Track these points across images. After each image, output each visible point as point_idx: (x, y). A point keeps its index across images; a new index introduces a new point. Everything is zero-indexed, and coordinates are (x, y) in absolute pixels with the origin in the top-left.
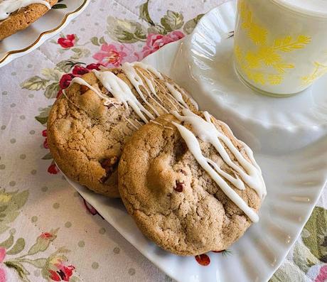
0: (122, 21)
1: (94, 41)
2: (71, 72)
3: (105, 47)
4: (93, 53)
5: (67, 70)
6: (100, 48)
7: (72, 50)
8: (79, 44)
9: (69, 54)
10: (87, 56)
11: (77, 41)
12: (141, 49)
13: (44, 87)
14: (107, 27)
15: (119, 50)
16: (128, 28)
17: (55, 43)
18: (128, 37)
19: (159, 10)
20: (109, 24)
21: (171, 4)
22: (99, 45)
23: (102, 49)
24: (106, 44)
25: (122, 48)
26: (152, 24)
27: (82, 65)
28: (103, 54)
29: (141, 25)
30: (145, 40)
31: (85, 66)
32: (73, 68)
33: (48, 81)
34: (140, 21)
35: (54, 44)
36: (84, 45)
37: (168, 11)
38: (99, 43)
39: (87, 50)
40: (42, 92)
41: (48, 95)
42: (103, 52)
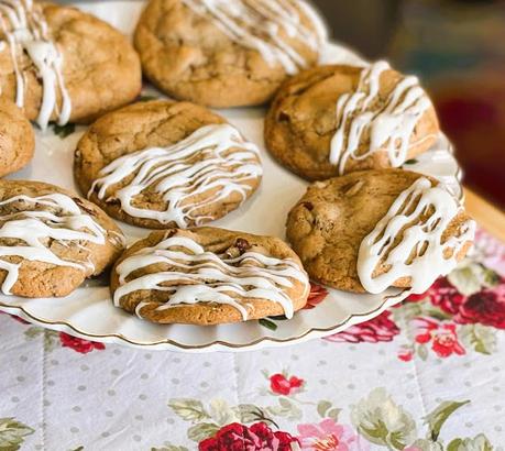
0: (394, 405)
1: (323, 407)
2: (249, 425)
3: (330, 424)
4: (304, 421)
5: (246, 419)
6: (322, 420)
7: (281, 400)
8: (296, 398)
9: (270, 402)
10: (291, 419)
11: (299, 391)
13: (196, 421)
14: (362, 400)
15: (343, 440)
16: (392, 421)
17: (266, 376)
19: (469, 425)
20: (370, 397)
21: (499, 429)
22: (323, 416)
23: (322, 424)
24: (336, 420)
25: (351, 440)
26: (434, 437)
27: (272, 426)
28: (316, 431)
29: (414, 427)
32: (257, 422)
33: (209, 417)
34: (419, 422)
35: (263, 377)
36: (303, 403)
37: (482, 435)
38: (326, 415)
40: (189, 424)
41: (193, 433)
42: (319, 428)
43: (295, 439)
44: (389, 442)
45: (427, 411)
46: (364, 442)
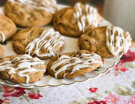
0: (122, 86)
1: (106, 92)
2: (92, 102)
4: (104, 96)
5: (91, 101)
6: (108, 95)
7: (95, 94)
8: (98, 92)
9: (93, 95)
10: (101, 97)
11: (98, 90)
12: (128, 99)
14: (114, 87)
15: (117, 98)
16: (124, 90)
17: (87, 89)
18: (123, 93)
22: (108, 94)
23: (109, 96)
24: (112, 94)
25: (119, 97)
27: (98, 100)
29: (131, 90)
30: (131, 96)
31: (99, 101)
32: (94, 100)
34: (131, 88)
35: (86, 90)
36: (101, 93)
38: (108, 93)
39: (102, 95)
42: (109, 97)
43: (106, 101)
44: (128, 95)
45: (130, 85)
46: (122, 96)
